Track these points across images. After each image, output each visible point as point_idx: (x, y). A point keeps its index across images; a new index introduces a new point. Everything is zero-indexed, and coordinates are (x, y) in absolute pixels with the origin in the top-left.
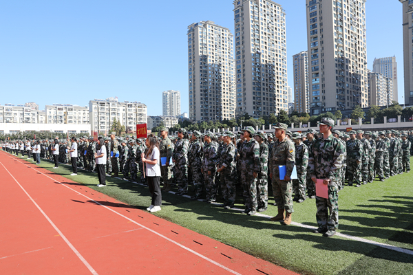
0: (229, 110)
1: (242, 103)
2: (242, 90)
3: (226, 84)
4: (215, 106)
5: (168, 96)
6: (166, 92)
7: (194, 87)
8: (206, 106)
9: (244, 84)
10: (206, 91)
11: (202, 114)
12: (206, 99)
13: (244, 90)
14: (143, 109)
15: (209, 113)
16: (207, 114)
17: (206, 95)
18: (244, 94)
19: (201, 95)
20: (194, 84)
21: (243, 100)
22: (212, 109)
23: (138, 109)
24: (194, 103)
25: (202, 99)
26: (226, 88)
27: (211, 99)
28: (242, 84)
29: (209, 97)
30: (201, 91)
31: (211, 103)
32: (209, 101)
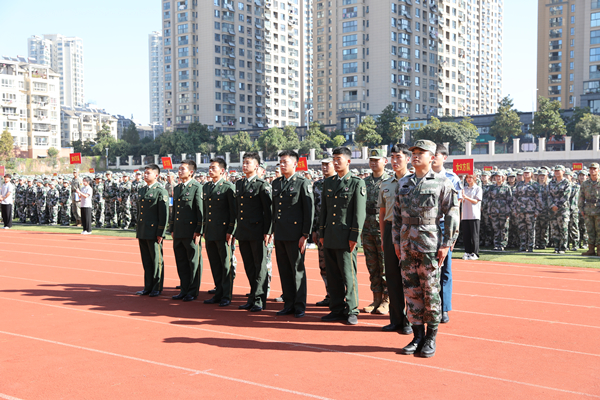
0: (286, 98)
1: (358, 78)
2: (360, 41)
3: (280, 21)
4: (254, 84)
5: (47, 53)
6: (40, 38)
7: (195, 26)
8: (231, 83)
9: (366, 24)
10: (229, 38)
11: (218, 107)
12: (231, 61)
13: (366, 38)
14: (49, 81)
15: (239, 103)
16: (231, 107)
17: (230, 50)
18: (366, 52)
19: (217, 49)
20: (195, 15)
21: (360, 69)
22: (246, 93)
23: (32, 80)
24: (195, 73)
25: (218, 61)
26: (279, 32)
27: (242, 63)
28: (359, 22)
29: (238, 58)
30: (217, 37)
31: (242, 74)
32: (238, 69)
